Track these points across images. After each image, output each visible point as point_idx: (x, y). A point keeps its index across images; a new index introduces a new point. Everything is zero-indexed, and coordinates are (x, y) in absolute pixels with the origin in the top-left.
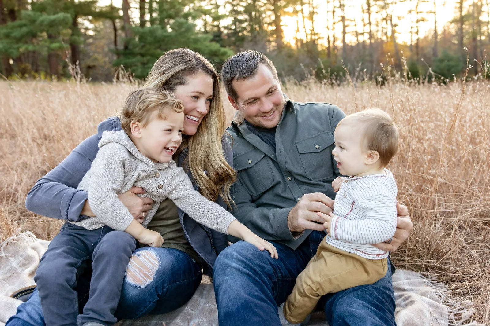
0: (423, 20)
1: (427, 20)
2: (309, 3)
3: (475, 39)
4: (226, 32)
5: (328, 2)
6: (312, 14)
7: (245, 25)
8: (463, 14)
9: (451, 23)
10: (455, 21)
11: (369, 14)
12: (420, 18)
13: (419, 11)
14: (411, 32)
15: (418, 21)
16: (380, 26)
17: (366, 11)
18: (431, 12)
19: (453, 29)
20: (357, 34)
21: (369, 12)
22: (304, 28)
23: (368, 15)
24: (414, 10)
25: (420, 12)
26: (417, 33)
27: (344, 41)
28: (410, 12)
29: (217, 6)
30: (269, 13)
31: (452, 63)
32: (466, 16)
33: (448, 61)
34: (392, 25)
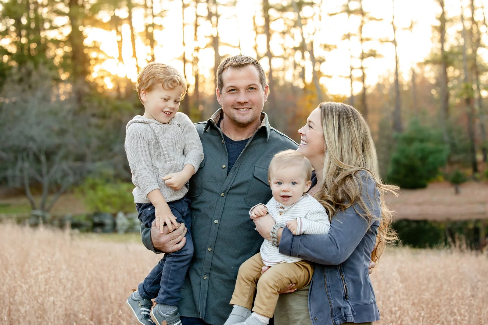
0: (373, 54)
1: (380, 56)
2: (145, 6)
3: (469, 99)
5: (184, 6)
8: (447, 48)
10: (433, 62)
11: (269, 36)
12: (367, 51)
13: (364, 36)
14: (351, 77)
15: (363, 57)
17: (260, 30)
19: (431, 74)
21: (267, 32)
22: (134, 55)
23: (265, 37)
24: (354, 35)
25: (368, 40)
26: (363, 79)
28: (348, 36)
31: (430, 146)
32: (451, 53)
33: (422, 141)
34: (314, 60)
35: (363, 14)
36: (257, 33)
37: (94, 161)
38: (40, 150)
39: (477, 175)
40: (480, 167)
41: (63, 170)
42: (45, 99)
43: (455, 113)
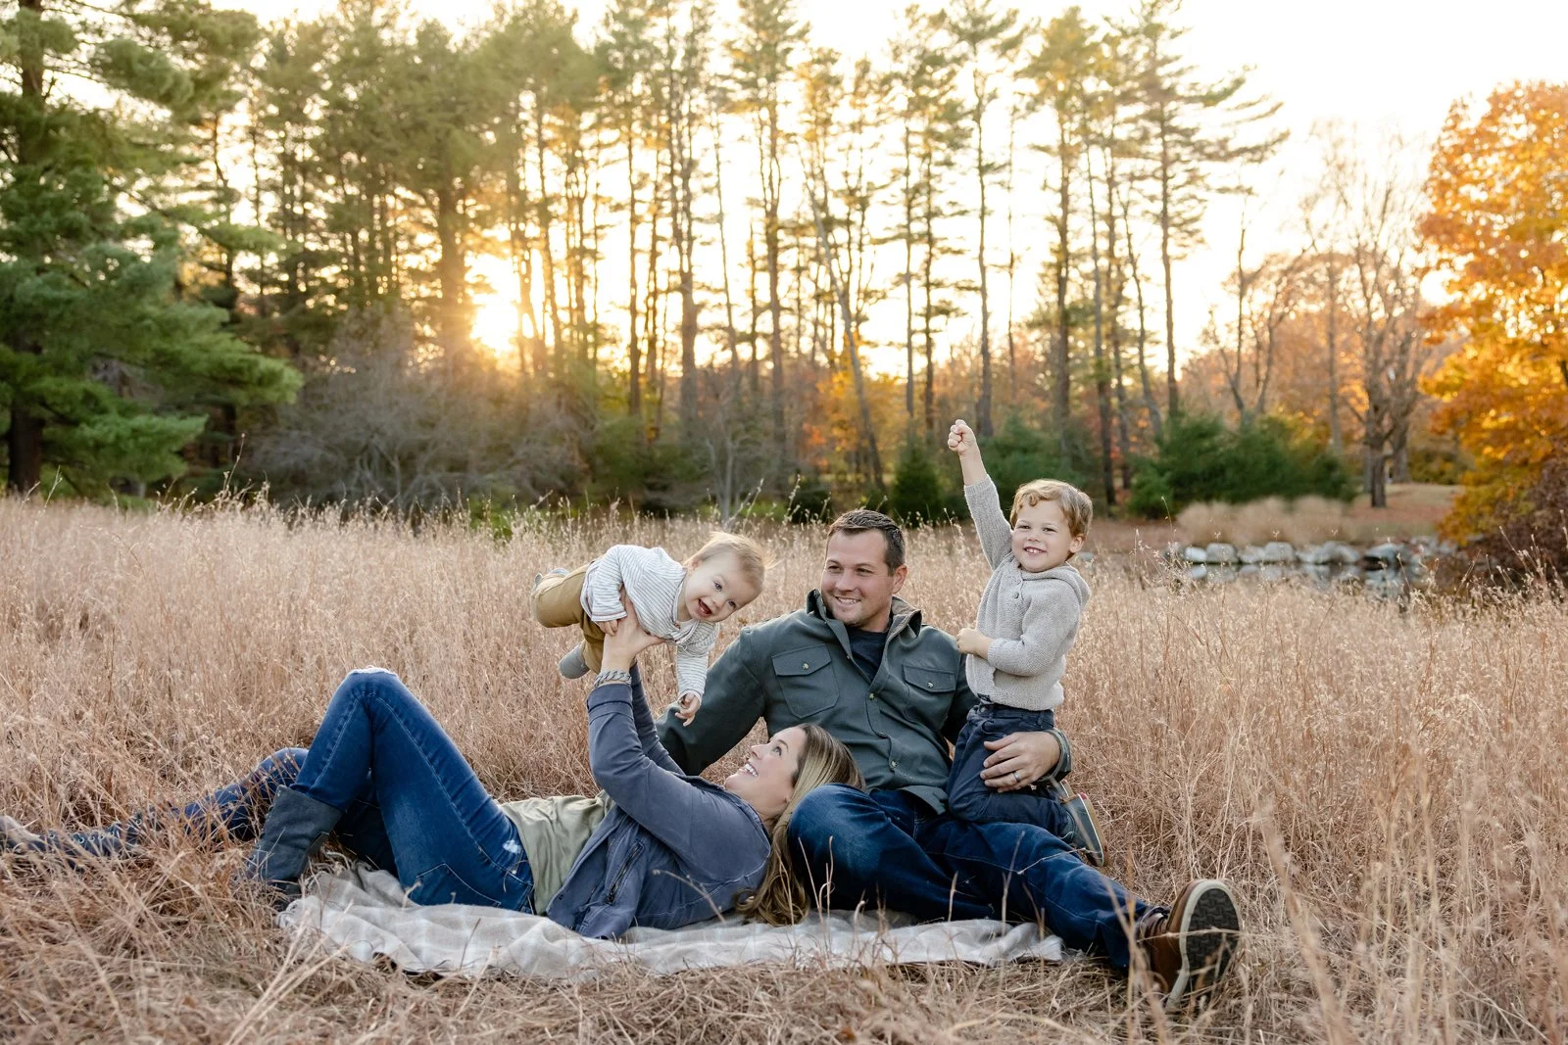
0: (945, 312)
1: (958, 313)
3: (1103, 386)
4: (252, 290)
5: (635, 221)
6: (579, 253)
7: (328, 273)
8: (1068, 303)
9: (1031, 326)
10: (1040, 323)
11: (775, 275)
12: (935, 305)
13: (932, 279)
14: (908, 345)
15: (929, 313)
16: (810, 315)
17: (760, 264)
18: (969, 289)
19: (1037, 344)
20: (733, 338)
21: (774, 269)
23: (768, 276)
24: (917, 276)
25: (938, 285)
26: (928, 349)
27: (688, 358)
28: (906, 278)
29: (227, 196)
30: (424, 238)
31: (1037, 459)
32: (1074, 308)
33: (1025, 451)
34: (847, 316)
35: (931, 242)
36: (754, 270)
37: (482, 471)
38: (392, 452)
39: (1114, 509)
40: (1118, 498)
41: (431, 486)
42: (399, 365)
43: (1080, 409)
